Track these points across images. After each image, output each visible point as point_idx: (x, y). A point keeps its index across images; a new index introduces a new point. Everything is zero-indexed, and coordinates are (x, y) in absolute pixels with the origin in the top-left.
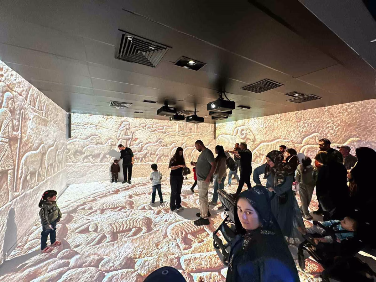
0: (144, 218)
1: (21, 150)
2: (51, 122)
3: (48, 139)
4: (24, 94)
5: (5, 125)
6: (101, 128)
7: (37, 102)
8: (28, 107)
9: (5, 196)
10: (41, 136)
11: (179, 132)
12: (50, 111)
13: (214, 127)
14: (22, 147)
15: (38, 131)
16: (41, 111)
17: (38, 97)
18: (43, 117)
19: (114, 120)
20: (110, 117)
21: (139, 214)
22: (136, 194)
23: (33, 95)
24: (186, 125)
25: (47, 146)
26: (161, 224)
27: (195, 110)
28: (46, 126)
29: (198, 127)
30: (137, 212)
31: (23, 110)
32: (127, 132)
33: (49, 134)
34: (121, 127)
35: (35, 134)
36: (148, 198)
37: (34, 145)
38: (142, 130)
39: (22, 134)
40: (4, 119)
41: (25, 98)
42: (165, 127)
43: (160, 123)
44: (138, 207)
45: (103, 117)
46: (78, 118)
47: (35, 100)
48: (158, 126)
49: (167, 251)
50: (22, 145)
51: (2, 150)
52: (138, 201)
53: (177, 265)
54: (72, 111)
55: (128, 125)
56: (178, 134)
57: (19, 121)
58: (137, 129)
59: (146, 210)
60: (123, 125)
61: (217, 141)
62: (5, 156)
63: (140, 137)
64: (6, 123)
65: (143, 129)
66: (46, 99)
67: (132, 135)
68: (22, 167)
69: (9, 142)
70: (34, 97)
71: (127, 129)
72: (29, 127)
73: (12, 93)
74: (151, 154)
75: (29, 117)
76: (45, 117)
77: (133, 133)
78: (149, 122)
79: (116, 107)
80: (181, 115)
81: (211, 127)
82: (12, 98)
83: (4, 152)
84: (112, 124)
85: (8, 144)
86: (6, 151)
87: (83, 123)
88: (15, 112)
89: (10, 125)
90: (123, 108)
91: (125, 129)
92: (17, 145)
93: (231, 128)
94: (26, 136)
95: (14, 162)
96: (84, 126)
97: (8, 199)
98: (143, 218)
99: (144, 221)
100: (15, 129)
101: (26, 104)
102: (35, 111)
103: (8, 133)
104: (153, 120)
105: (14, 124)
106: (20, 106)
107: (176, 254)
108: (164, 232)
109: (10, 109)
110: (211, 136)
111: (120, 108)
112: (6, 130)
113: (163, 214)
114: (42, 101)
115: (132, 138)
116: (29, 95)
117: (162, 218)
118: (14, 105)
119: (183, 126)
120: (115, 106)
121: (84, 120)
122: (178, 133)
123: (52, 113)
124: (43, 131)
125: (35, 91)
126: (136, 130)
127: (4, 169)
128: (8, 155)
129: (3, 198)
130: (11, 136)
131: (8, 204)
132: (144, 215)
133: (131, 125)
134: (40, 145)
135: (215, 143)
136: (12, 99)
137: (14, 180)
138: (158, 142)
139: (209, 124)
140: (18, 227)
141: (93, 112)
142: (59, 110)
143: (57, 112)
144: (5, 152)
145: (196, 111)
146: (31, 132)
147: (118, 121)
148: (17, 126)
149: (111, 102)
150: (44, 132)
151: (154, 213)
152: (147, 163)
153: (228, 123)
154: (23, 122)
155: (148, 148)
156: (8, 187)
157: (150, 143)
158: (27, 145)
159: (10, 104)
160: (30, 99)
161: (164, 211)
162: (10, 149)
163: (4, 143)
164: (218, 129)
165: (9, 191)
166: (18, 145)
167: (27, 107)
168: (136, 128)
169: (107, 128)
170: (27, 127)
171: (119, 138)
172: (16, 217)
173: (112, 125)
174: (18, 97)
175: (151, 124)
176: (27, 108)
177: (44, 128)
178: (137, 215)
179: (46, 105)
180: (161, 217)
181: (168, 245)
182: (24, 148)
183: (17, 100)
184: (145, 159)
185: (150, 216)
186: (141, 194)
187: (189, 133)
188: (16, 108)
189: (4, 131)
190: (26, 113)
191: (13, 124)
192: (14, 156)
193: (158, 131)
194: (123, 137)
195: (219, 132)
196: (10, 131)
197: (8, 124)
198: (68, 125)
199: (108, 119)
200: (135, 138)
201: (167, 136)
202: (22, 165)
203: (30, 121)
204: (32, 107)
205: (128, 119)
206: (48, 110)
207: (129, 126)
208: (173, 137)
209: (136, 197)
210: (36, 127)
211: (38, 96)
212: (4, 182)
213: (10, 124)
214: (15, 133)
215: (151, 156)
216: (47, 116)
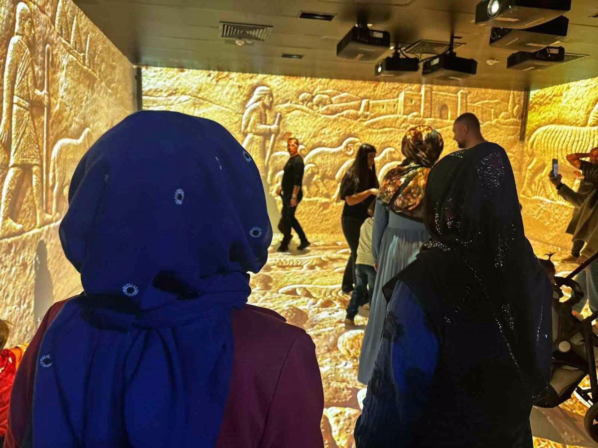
0: (290, 309)
1: (51, 132)
2: (101, 81)
3: (97, 120)
4: (48, 10)
5: (22, 72)
6: (206, 102)
7: (73, 32)
8: (58, 39)
9: (31, 214)
10: (83, 110)
11: (405, 117)
12: (99, 55)
13: (522, 101)
14: (52, 125)
15: (78, 96)
16: (80, 53)
17: (73, 20)
18: (85, 68)
19: (235, 83)
20: (226, 73)
21: (281, 301)
22: (280, 264)
23: (64, 14)
24: (429, 94)
25: (96, 134)
26: (327, 325)
27: (452, 37)
28: (92, 90)
29: (469, 100)
30: (278, 296)
31: (48, 46)
32: (266, 115)
33: (98, 109)
34: (252, 100)
35: (73, 103)
36: (307, 274)
37: (73, 126)
38: (302, 110)
39: (49, 98)
40: (19, 60)
41: (51, 19)
42: (364, 102)
43: (352, 89)
44: (281, 288)
45: (209, 75)
46: (157, 78)
47: (69, 25)
48: (344, 100)
49: (332, 374)
50: (51, 121)
51: (21, 122)
52: (282, 278)
53: (348, 400)
54: (144, 59)
55: (267, 97)
56: (403, 122)
57: (43, 69)
58: (290, 107)
59: (297, 297)
60: (256, 96)
61: (529, 146)
62: (26, 136)
63: (297, 128)
64: (23, 69)
65: (304, 107)
66: (89, 25)
67: (278, 124)
68: (54, 167)
69: (29, 109)
70: (66, 19)
71: (264, 106)
72: (62, 86)
73: (28, 6)
74: (323, 177)
75: (60, 62)
76: (89, 67)
77: (281, 118)
78: (321, 86)
79: (234, 43)
80: (407, 57)
81: (511, 101)
82: (28, 17)
83: (24, 128)
84: (231, 93)
85: (28, 112)
86: (27, 125)
87: (166, 92)
88: (35, 48)
89: (29, 73)
90: (252, 44)
91: (260, 106)
92: (43, 118)
93: (579, 103)
94: (57, 104)
95: (40, 152)
96: (169, 98)
97: (36, 221)
98: (288, 308)
99: (289, 314)
100: (37, 84)
101: (53, 33)
102: (71, 51)
103: (28, 90)
104: (334, 81)
105: (36, 73)
106: (44, 36)
107: (350, 382)
108: (331, 339)
109: (28, 40)
110: (512, 129)
111: (245, 42)
112: (24, 83)
113: (335, 308)
114: (82, 29)
115: (278, 131)
116: (58, 14)
117: (333, 315)
118: (33, 32)
119: (418, 98)
120: (232, 36)
121: (168, 84)
122: (402, 119)
123: (103, 61)
124: (87, 99)
125: (67, 5)
126: (288, 110)
127: (26, 160)
128: (30, 135)
129: (27, 217)
130: (33, 96)
131: (36, 231)
132: (291, 303)
133: (274, 95)
134: (83, 128)
135: (522, 152)
136: (30, 19)
137: (42, 188)
138: (344, 144)
139: (506, 92)
140: (54, 281)
141: (185, 61)
142: (116, 57)
143: (113, 61)
144: (26, 128)
145: (455, 40)
146: (65, 97)
147: (244, 86)
148: (41, 78)
149: (221, 27)
150: (88, 102)
151: (314, 304)
152: (313, 199)
153: (571, 84)
154: (50, 73)
155: (318, 160)
156: (34, 198)
157: (323, 146)
158: (60, 122)
159: (27, 29)
160: (59, 22)
161: (340, 303)
162: (32, 122)
163: (22, 109)
164: (536, 106)
165: (37, 208)
166: (45, 118)
167: (56, 39)
168: (288, 104)
169: (219, 103)
170: (57, 84)
171: (245, 131)
172: (50, 262)
173: (229, 97)
174: (39, 15)
175: (326, 94)
176: (56, 42)
177: (88, 93)
178: (276, 302)
179: (91, 40)
180: (330, 312)
181: (335, 363)
182: (54, 127)
183: (37, 22)
184: (308, 189)
185: (305, 307)
186: (292, 266)
187: (438, 120)
188: (37, 41)
189: (20, 84)
190: (55, 52)
191: (34, 73)
192: (39, 139)
193: (345, 113)
194: (256, 129)
195: (539, 118)
196: (31, 87)
197: (26, 71)
198: (136, 96)
199: (220, 81)
200: (285, 132)
201: (368, 126)
202: (54, 164)
203: (61, 71)
204: (64, 41)
205: (268, 79)
206: (95, 51)
207: (271, 99)
208: (385, 132)
209: (280, 271)
210: (74, 88)
211: (74, 17)
212: (27, 187)
213: (29, 71)
214: (37, 92)
215: (325, 182)
216: (94, 67)
